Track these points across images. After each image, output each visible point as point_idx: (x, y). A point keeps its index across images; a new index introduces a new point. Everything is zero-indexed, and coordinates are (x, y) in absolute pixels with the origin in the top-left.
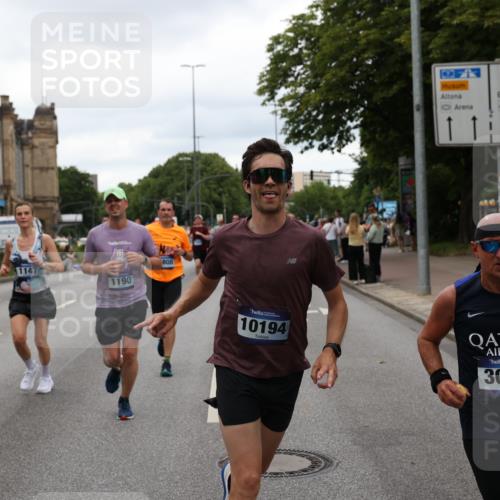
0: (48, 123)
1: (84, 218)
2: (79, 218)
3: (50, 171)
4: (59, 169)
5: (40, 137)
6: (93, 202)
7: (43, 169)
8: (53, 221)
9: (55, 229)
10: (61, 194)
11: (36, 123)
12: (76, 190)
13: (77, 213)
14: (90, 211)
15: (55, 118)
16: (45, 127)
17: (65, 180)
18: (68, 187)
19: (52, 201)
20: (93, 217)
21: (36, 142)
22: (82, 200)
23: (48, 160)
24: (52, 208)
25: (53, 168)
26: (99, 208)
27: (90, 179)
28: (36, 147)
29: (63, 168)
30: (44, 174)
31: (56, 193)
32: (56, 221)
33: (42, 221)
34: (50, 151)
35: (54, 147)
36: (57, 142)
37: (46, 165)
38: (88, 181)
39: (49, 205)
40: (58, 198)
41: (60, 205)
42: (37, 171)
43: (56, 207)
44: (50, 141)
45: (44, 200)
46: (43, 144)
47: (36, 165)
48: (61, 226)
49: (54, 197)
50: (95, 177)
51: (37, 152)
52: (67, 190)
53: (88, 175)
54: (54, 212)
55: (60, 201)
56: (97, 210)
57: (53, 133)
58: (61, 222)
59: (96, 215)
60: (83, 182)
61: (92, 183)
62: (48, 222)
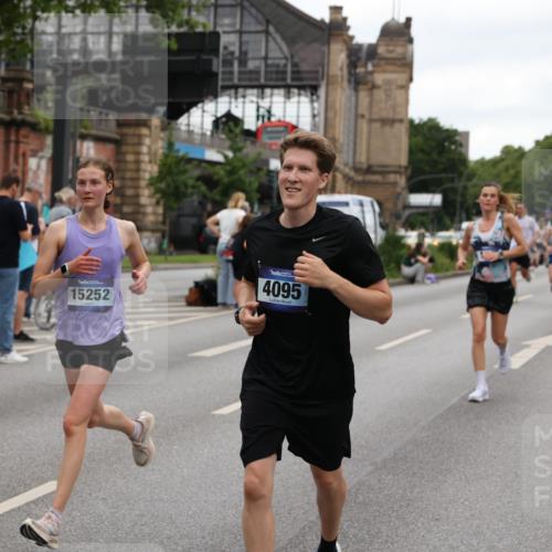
0: (399, 50)
1: (445, 200)
2: (436, 199)
3: (397, 125)
4: (411, 122)
5: (384, 72)
6: (461, 174)
7: (386, 122)
8: (395, 205)
9: (398, 217)
10: (411, 161)
11: (381, 50)
12: (435, 156)
13: (434, 192)
14: (454, 190)
15: (411, 41)
16: (393, 55)
17: (419, 140)
18: (422, 151)
19: (395, 172)
20: (459, 199)
21: (379, 78)
22: (445, 170)
23: (394, 108)
24: (395, 184)
25: (401, 121)
26: (469, 184)
27: (457, 138)
28: (379, 87)
29: (417, 121)
30: (387, 129)
31: (404, 160)
32: (400, 205)
33: (380, 204)
34: (399, 94)
35: (405, 88)
36: (411, 79)
37: (391, 116)
38: (455, 142)
39: (392, 177)
40: (406, 168)
41: (409, 179)
42: (377, 125)
43: (402, 181)
44: (400, 78)
45: (384, 171)
46: (388, 82)
47: (375, 116)
48: (407, 212)
49: (400, 167)
50: (466, 135)
51: (379, 94)
52: (420, 156)
53: (455, 132)
54: (399, 190)
55: (409, 172)
56: (465, 188)
57: (406, 65)
58: (407, 206)
59: (463, 195)
60: (446, 144)
61: (461, 145)
62: (388, 205)
